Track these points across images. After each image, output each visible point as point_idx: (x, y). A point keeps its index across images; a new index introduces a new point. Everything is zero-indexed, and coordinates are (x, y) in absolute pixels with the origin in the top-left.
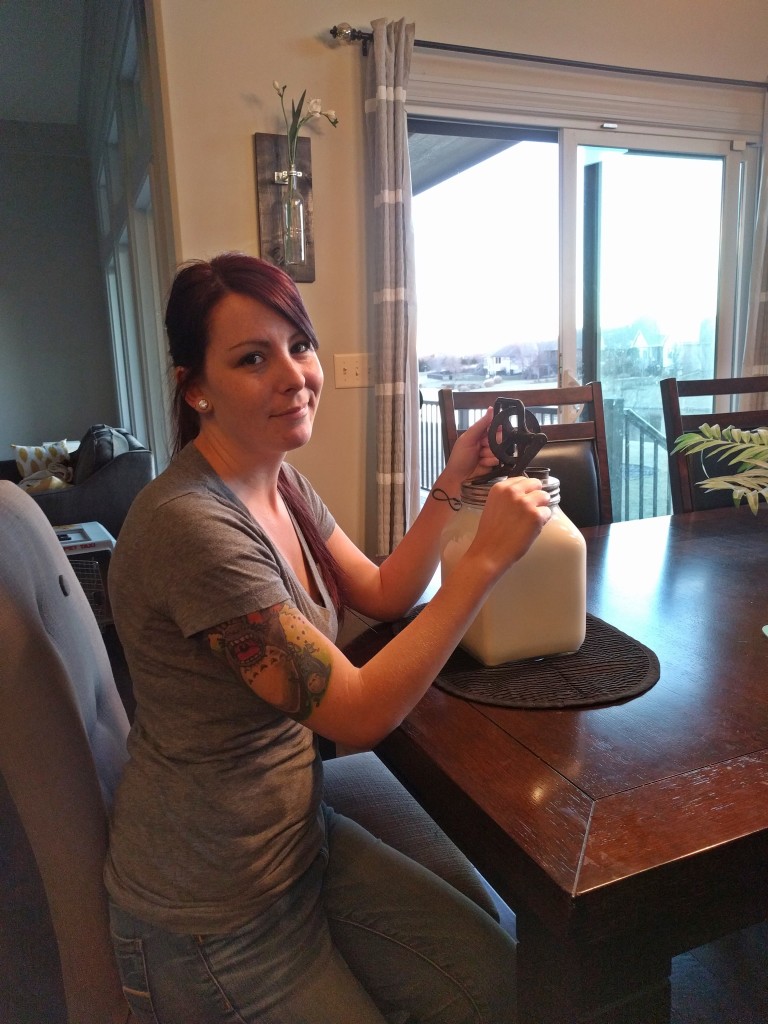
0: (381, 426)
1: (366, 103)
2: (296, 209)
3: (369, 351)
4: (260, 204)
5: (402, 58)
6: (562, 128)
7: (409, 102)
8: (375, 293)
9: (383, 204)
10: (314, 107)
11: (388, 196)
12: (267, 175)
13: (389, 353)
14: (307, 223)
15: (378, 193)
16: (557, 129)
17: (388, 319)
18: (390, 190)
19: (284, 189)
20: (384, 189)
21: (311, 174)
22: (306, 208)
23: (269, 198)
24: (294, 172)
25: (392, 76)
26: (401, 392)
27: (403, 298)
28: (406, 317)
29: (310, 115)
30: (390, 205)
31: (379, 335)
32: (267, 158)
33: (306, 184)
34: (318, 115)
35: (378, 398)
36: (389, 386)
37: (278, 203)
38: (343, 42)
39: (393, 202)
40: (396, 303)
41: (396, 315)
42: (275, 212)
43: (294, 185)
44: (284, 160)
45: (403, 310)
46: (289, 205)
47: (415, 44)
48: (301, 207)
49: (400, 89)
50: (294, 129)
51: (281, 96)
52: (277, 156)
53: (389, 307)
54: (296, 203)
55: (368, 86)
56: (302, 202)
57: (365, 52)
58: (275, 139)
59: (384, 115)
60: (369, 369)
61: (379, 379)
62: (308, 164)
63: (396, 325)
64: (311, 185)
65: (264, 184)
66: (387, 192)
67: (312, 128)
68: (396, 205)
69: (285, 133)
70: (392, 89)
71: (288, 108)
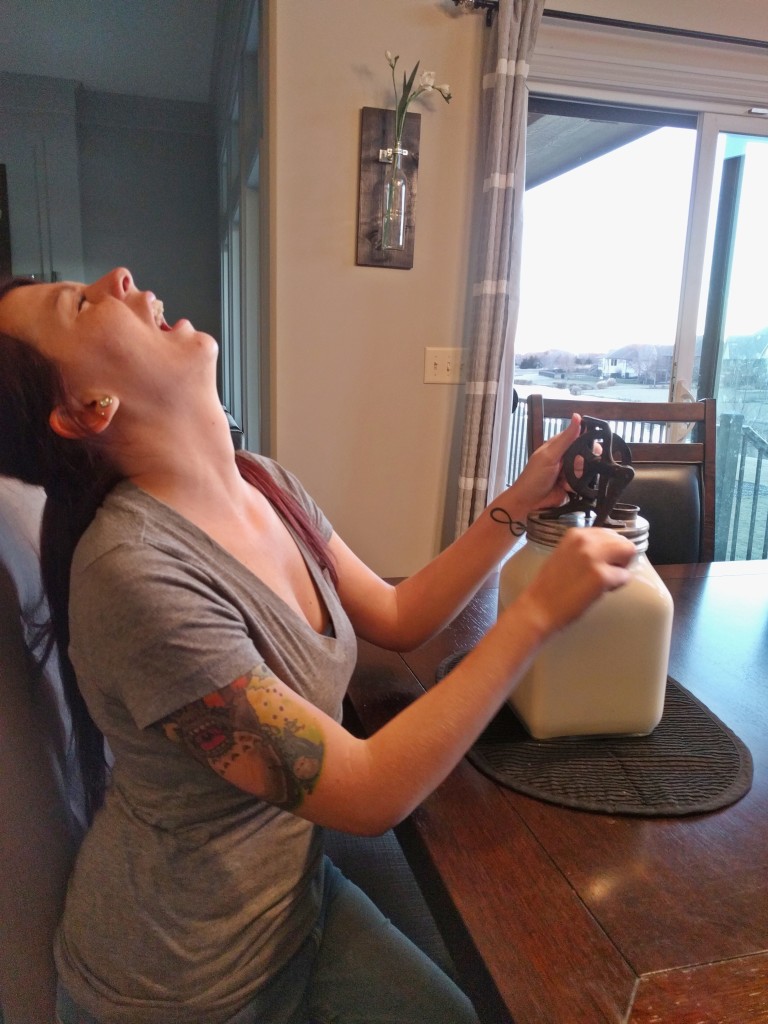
0: (468, 427)
1: (486, 77)
2: (399, 190)
3: (463, 346)
4: (362, 183)
5: (528, 29)
6: (703, 112)
7: (531, 79)
8: (475, 285)
9: (492, 189)
10: (427, 79)
11: (498, 180)
12: (372, 153)
13: (483, 349)
14: (409, 207)
15: (489, 176)
16: (697, 113)
17: (486, 312)
18: (501, 173)
19: (388, 168)
20: (494, 172)
21: (418, 154)
22: (410, 188)
23: (372, 177)
24: (399, 150)
25: (515, 50)
26: (493, 392)
27: (505, 292)
28: (506, 312)
29: (422, 89)
30: (499, 190)
31: (475, 330)
32: (374, 133)
33: (411, 164)
34: (430, 89)
35: (468, 396)
36: (480, 385)
37: (381, 183)
38: (465, 10)
39: (503, 187)
40: (497, 297)
41: (495, 309)
42: (376, 192)
43: (399, 165)
44: (391, 137)
45: (503, 304)
46: (391, 185)
47: (544, 14)
48: (404, 188)
49: (523, 63)
50: (404, 104)
51: (393, 68)
52: (384, 132)
53: (488, 301)
54: (399, 183)
55: (489, 59)
56: (405, 183)
57: (489, 22)
58: (383, 114)
59: (502, 92)
60: (462, 365)
61: (471, 376)
62: (415, 142)
63: (494, 320)
64: (417, 165)
65: (368, 162)
66: (497, 175)
67: (424, 104)
68: (507, 190)
69: (394, 109)
70: (514, 62)
71: (400, 81)
